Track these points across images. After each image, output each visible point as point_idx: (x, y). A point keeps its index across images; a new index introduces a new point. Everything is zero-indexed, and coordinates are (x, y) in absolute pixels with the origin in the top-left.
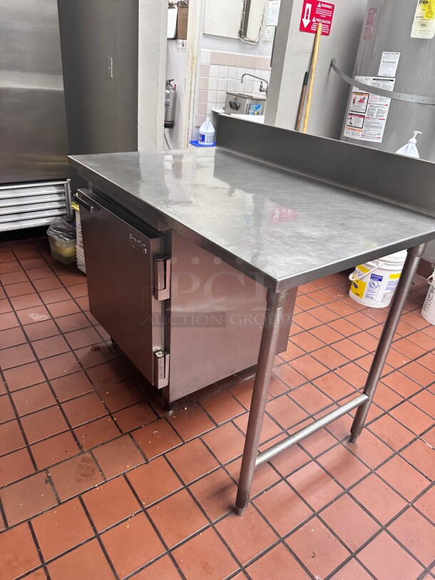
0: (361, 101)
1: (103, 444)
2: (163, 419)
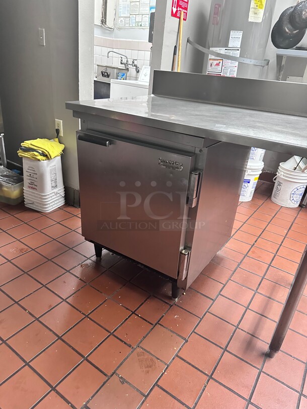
0: (218, 65)
1: (144, 337)
2: (174, 305)
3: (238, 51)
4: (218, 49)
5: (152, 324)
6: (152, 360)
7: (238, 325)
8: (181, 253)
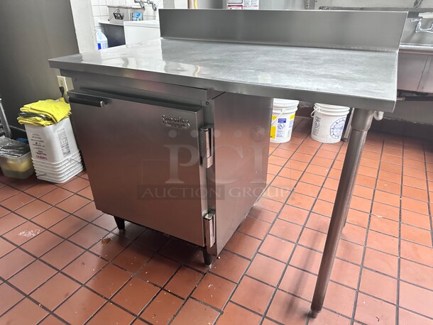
1: (175, 316)
2: (208, 273)
5: (183, 299)
7: (278, 286)
8: (204, 218)
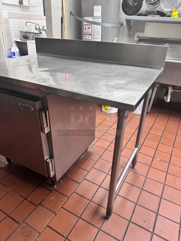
0: (89, 28)
1: (29, 215)
2: (53, 190)
3: (100, 19)
4: (88, 18)
5: (36, 205)
6: (30, 231)
7: (92, 199)
8: (46, 161)
